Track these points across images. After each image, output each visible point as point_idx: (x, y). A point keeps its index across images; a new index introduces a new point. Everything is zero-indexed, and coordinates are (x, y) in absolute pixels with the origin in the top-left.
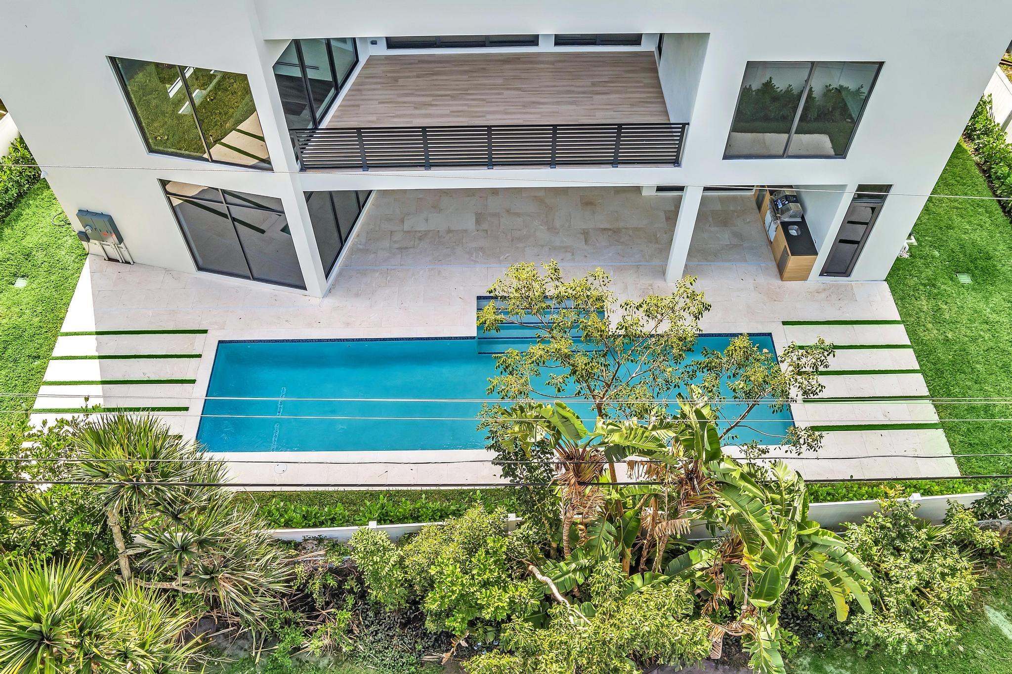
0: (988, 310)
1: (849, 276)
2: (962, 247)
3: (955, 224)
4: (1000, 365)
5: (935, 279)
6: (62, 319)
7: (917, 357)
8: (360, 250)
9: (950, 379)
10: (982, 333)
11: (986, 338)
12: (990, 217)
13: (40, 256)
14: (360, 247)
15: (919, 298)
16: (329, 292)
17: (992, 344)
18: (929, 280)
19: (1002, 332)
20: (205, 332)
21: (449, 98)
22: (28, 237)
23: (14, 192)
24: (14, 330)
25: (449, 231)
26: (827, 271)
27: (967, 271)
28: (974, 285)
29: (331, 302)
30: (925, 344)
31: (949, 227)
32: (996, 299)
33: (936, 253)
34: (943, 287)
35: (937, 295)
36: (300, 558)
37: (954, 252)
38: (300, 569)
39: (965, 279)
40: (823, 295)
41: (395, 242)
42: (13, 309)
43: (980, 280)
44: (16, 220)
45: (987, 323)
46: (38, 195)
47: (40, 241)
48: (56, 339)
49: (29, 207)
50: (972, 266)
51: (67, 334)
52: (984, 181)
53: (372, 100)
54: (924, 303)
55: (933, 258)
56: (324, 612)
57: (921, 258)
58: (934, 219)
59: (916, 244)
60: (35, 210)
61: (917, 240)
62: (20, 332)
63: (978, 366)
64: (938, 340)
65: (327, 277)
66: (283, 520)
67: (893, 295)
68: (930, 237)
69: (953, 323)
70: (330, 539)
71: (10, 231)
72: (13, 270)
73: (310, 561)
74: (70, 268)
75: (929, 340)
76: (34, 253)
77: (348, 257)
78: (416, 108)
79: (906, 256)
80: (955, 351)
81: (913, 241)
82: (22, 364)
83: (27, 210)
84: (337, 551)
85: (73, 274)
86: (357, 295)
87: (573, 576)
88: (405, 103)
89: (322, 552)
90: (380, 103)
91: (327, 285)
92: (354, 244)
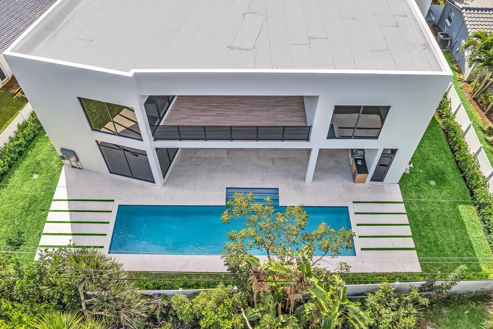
0: (441, 198)
1: (383, 181)
2: (433, 168)
3: (431, 158)
4: (443, 222)
5: (419, 183)
6: (54, 193)
7: (408, 218)
8: (178, 165)
9: (421, 229)
10: (437, 208)
11: (438, 210)
12: (446, 155)
13: (43, 164)
14: (178, 164)
15: (412, 192)
16: (165, 184)
17: (440, 213)
18: (416, 183)
19: (445, 208)
20: (113, 201)
21: (216, 107)
22: (38, 155)
23: (32, 135)
24: (33, 198)
25: (216, 158)
26: (373, 179)
27: (434, 179)
28: (436, 186)
29: (166, 189)
30: (412, 213)
31: (428, 159)
32: (444, 193)
33: (421, 171)
34: (422, 187)
35: (419, 191)
36: (152, 302)
37: (429, 171)
38: (152, 306)
39: (433, 183)
40: (371, 190)
41: (193, 162)
42: (33, 188)
43: (439, 184)
44: (33, 148)
45: (439, 204)
46: (42, 136)
47: (43, 157)
48: (51, 202)
49: (38, 142)
50: (436, 177)
51: (56, 200)
52: (445, 137)
53: (183, 107)
54: (414, 194)
55: (419, 173)
56: (161, 323)
57: (414, 173)
58: (422, 155)
59: (413, 167)
60: (41, 143)
61: (413, 165)
62: (36, 199)
63: (433, 223)
64: (418, 211)
65: (164, 178)
66: (145, 285)
67: (401, 190)
68: (419, 163)
69: (425, 203)
70: (164, 295)
71: (30, 152)
72: (32, 170)
73: (156, 303)
74: (56, 170)
75: (414, 211)
76: (41, 163)
77: (173, 169)
78: (202, 112)
79: (408, 172)
80: (425, 216)
81: (412, 165)
82: (37, 213)
83: (38, 143)
84: (166, 300)
85: (57, 173)
86: (176, 186)
87: (257, 314)
88: (197, 109)
89: (160, 300)
90: (187, 109)
91: (164, 181)
92: (176, 163)
